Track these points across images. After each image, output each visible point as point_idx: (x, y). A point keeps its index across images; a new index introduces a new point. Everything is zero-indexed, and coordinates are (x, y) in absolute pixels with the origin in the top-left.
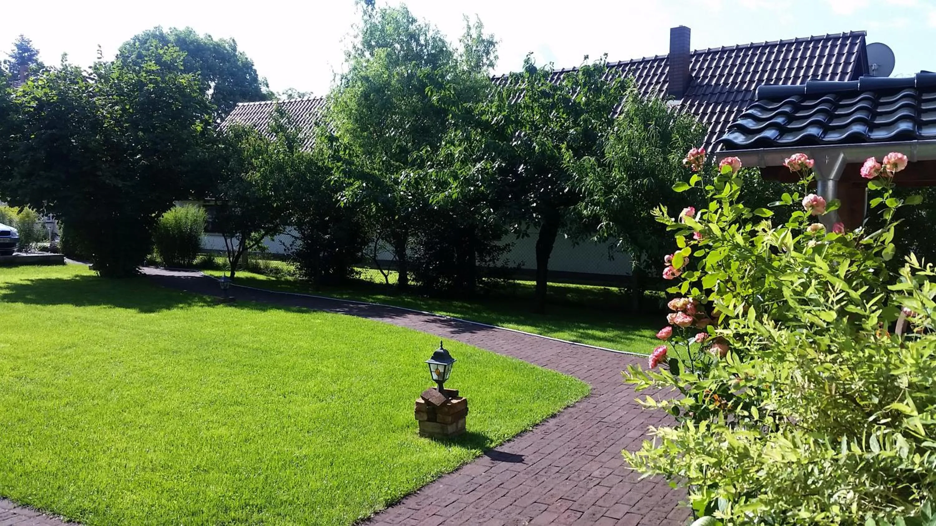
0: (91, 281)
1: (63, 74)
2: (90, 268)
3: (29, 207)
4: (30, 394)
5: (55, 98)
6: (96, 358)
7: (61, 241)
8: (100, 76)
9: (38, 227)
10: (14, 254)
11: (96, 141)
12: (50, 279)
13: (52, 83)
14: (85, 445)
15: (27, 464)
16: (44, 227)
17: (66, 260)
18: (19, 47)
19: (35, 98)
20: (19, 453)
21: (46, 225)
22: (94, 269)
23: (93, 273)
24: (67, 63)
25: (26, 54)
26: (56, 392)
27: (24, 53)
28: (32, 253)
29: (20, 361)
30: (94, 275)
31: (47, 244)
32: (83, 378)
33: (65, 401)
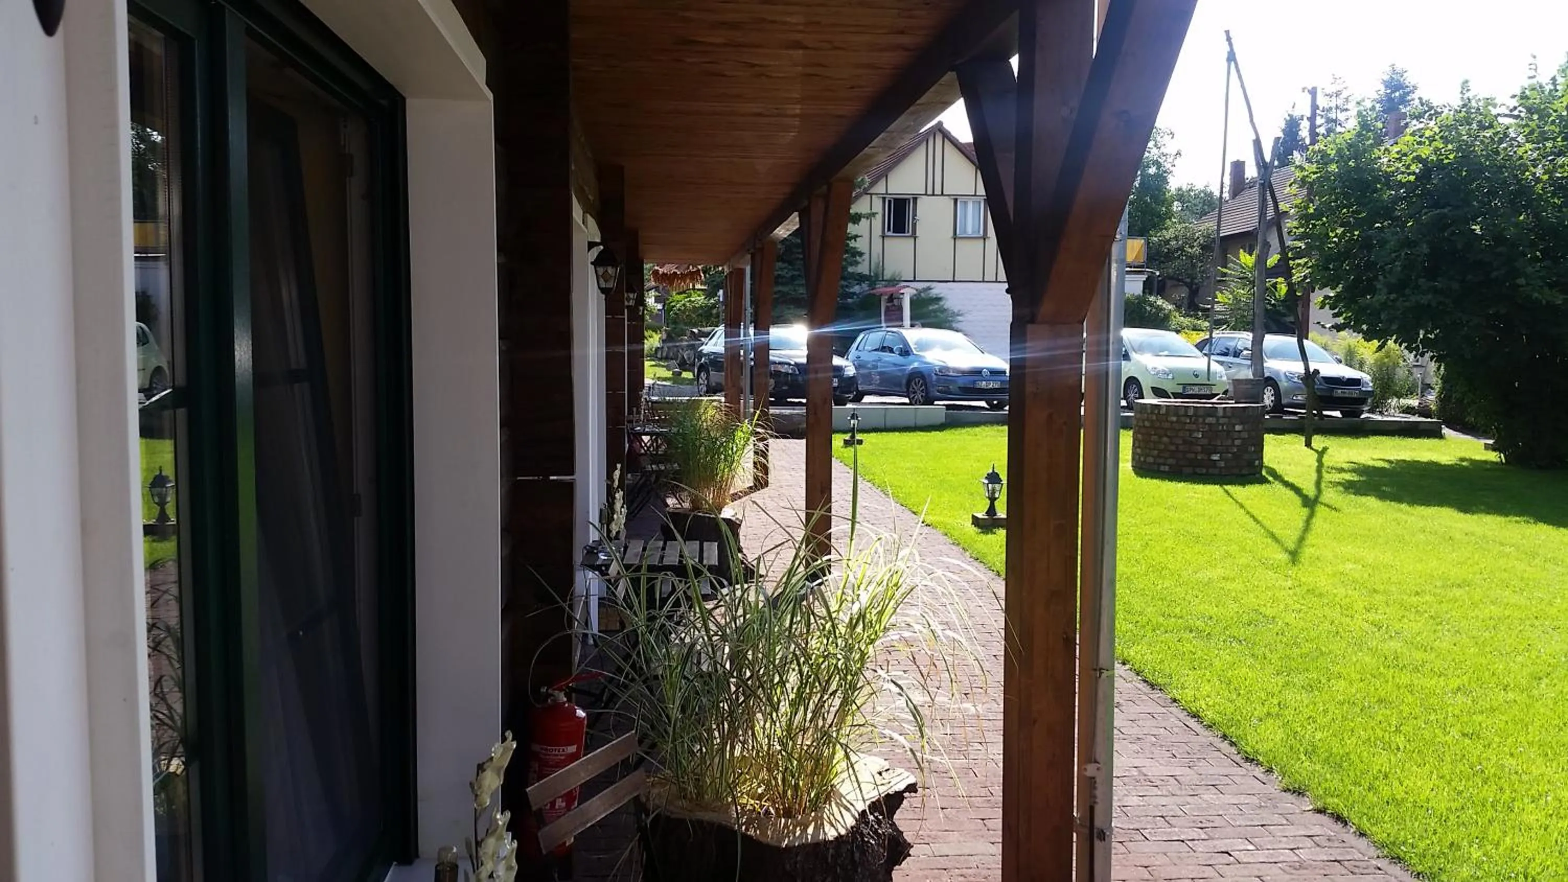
0: (1487, 470)
1: (1463, 114)
2: (1487, 447)
3: (1395, 342)
4: (1396, 658)
5: (1451, 156)
6: (1507, 613)
7: (1439, 397)
8: (1530, 111)
9: (1401, 373)
10: (1363, 416)
11: (1517, 225)
12: (1418, 462)
13: (1448, 132)
14: (1495, 775)
15: (1396, 783)
16: (1410, 373)
17: (1446, 431)
18: (1387, 84)
19: (1418, 159)
20: (1382, 761)
21: (1415, 370)
22: (1494, 450)
23: (1493, 456)
24: (1470, 95)
25: (1397, 94)
26: (1438, 664)
27: (1393, 92)
28: (1389, 415)
29: (1378, 597)
30: (1494, 459)
31: (1414, 402)
32: (1485, 646)
33: (1455, 683)
